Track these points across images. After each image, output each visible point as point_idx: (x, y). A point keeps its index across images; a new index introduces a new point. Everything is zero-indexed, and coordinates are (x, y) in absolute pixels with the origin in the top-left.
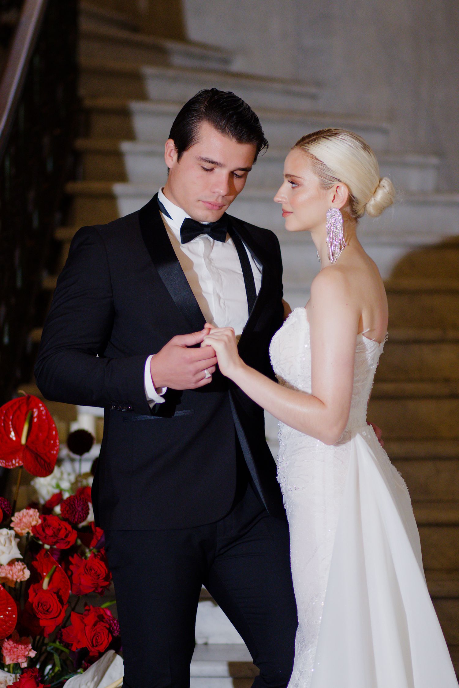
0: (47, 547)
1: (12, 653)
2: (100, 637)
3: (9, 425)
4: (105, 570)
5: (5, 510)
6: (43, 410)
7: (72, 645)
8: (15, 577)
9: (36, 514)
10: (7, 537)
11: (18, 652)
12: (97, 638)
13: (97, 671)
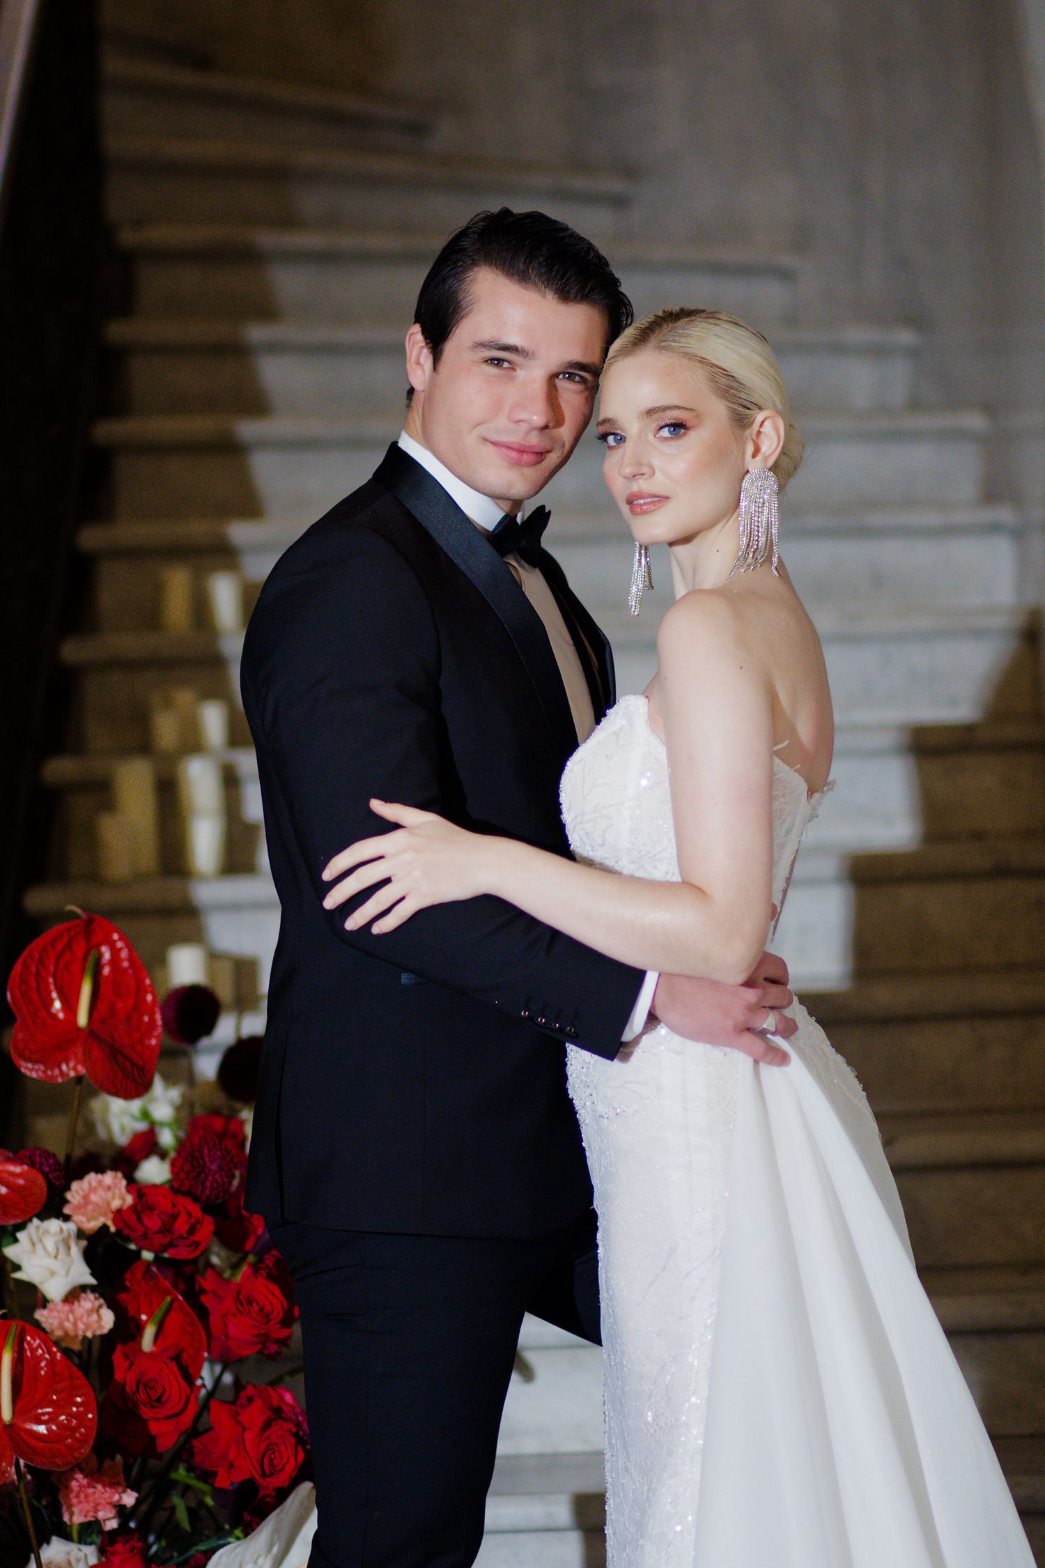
0: (148, 1255)
1: (83, 1500)
2: (277, 1454)
3: (48, 984)
4: (282, 1302)
5: (51, 1176)
6: (121, 949)
7: (215, 1474)
8: (81, 1326)
9: (120, 1183)
10: (60, 1238)
11: (97, 1496)
12: (273, 1456)
13: (276, 1531)
